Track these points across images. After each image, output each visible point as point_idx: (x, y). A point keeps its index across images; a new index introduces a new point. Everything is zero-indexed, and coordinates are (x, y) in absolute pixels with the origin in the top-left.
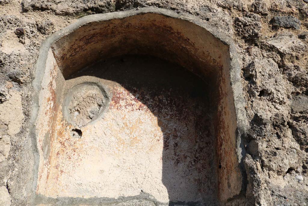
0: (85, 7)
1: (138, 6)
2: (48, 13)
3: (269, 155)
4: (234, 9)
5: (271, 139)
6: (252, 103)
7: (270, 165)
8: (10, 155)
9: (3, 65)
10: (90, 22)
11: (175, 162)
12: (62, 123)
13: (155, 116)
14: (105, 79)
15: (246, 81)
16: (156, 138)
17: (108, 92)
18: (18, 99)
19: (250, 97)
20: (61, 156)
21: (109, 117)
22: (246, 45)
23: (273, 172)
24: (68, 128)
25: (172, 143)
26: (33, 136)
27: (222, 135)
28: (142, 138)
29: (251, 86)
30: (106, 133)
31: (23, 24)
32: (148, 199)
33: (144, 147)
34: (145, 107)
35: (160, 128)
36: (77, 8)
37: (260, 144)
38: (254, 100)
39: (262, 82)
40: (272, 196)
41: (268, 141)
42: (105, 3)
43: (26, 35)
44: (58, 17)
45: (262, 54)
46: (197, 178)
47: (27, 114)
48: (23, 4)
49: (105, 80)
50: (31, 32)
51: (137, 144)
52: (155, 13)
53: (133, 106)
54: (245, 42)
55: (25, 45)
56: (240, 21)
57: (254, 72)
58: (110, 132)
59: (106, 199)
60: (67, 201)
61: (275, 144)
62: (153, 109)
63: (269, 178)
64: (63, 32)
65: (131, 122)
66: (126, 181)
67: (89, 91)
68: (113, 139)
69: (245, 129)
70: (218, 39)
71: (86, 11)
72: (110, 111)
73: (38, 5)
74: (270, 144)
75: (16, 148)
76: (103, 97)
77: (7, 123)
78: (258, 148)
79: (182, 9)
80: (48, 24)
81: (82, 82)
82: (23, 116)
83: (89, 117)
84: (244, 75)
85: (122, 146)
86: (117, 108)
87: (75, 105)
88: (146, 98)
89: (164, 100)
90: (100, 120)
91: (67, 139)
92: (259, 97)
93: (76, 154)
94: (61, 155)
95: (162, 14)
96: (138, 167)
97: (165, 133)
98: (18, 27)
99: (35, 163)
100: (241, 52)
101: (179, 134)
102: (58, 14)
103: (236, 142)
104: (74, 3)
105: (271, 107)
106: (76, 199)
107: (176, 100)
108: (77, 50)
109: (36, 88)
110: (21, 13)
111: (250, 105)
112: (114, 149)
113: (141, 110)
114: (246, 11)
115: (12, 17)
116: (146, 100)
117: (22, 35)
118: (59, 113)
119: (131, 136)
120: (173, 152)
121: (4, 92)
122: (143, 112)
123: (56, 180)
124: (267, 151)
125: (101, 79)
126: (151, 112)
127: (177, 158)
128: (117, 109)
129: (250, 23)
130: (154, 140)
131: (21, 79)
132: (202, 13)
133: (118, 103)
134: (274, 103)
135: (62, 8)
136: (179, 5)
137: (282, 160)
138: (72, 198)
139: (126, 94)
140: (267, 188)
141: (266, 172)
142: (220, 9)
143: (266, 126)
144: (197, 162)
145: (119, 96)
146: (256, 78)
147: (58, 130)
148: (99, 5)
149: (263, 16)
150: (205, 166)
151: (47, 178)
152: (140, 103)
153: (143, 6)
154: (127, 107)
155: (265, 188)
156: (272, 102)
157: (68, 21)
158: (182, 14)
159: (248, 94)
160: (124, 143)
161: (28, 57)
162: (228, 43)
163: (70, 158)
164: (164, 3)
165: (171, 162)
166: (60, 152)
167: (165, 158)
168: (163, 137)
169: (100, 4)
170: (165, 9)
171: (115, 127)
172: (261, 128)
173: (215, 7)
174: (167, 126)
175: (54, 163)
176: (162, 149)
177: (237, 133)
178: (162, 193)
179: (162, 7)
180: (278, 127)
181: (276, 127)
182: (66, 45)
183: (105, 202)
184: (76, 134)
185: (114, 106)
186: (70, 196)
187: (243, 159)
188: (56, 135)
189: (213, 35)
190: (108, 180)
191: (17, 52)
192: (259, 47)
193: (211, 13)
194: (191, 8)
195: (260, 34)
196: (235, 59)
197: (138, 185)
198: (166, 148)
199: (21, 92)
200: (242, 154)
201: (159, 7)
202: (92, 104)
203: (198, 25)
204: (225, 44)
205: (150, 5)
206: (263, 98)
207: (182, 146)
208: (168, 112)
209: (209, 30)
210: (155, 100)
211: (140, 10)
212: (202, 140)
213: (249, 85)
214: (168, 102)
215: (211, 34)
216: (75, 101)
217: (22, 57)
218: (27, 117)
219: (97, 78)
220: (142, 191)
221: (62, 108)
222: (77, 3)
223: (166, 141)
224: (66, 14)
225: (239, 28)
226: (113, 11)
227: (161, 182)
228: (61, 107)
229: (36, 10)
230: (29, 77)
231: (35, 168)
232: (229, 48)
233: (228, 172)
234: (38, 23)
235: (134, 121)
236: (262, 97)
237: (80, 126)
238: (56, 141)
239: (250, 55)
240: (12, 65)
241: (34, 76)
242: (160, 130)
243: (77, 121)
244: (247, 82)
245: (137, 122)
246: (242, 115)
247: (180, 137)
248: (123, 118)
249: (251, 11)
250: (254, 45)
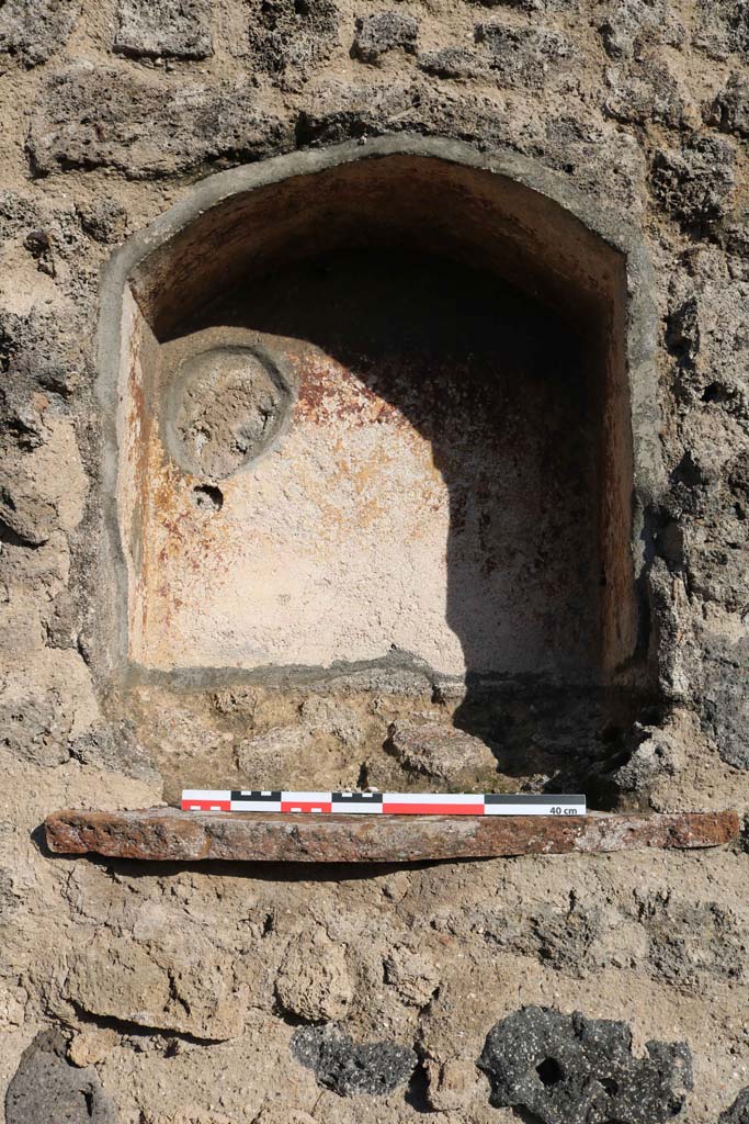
0: (210, 150)
1: (362, 134)
2: (106, 175)
3: (707, 561)
4: (654, 122)
5: (716, 519)
6: (682, 420)
7: (708, 588)
8: (72, 578)
9: (16, 348)
10: (228, 197)
11: (483, 567)
12: (163, 470)
13: (425, 439)
14: (273, 332)
15: (670, 357)
16: (428, 503)
17: (288, 374)
18: (68, 437)
19: (678, 403)
20: (170, 562)
21: (295, 448)
22: (684, 241)
23: (714, 605)
24: (183, 483)
25: (474, 514)
26: (113, 523)
27: (610, 497)
28: (390, 502)
29: (681, 374)
30: (288, 493)
31: (43, 217)
32: (410, 665)
33: (396, 529)
34: (395, 414)
35: (438, 474)
36: (188, 154)
37: (688, 532)
38: (687, 411)
39: (715, 363)
40: (703, 661)
41: (710, 527)
42: (266, 133)
43: (55, 250)
44: (134, 186)
45: (730, 269)
46: (542, 610)
47: (93, 473)
48: (30, 153)
49: (275, 338)
50: (68, 239)
51: (376, 521)
52: (414, 156)
53: (362, 412)
54: (683, 230)
55: (57, 280)
56: (668, 167)
57: (693, 331)
58: (301, 490)
59: (300, 669)
60: (198, 677)
61: (729, 534)
62: (418, 417)
63: (705, 618)
64: (156, 234)
65: (359, 458)
66: (350, 622)
67: (231, 373)
68: (310, 508)
69: (656, 492)
70: (596, 235)
71: (212, 161)
72: (297, 429)
73: (74, 155)
74: (716, 534)
75: (83, 561)
76: (273, 389)
77: (54, 502)
78: (682, 543)
79: (493, 136)
80: (111, 214)
81: (209, 347)
82: (86, 479)
83: (238, 447)
84: (667, 337)
85: (334, 528)
86: (315, 419)
87: (195, 414)
88: (397, 385)
89: (451, 389)
90: (269, 458)
91: (183, 516)
92: (702, 404)
93: (211, 555)
94: (171, 558)
95: (434, 157)
96: (380, 583)
97: (454, 486)
98: (32, 230)
99: (119, 587)
100: (666, 265)
101: (494, 489)
102: (136, 178)
103: (633, 524)
104: (178, 141)
105: (733, 432)
106: (223, 672)
107: (486, 389)
108: (192, 267)
109: (105, 401)
110: (29, 179)
111: (674, 427)
112: (314, 535)
113: (383, 424)
114: (692, 130)
115: (9, 198)
116: (399, 392)
117: (44, 249)
118: (153, 443)
119: (358, 499)
120: (476, 540)
121: (34, 422)
122: (390, 428)
123: (163, 625)
124: (702, 553)
125: (264, 335)
126: (414, 427)
127: (487, 555)
128: (317, 422)
129: (698, 172)
130: (424, 507)
131: (67, 383)
132: (551, 145)
133: (318, 405)
134: (742, 421)
135: (144, 160)
136: (484, 125)
137: (740, 576)
138: (211, 669)
139: (340, 377)
140: (692, 642)
141: (698, 603)
142: (609, 128)
143: (707, 488)
144: (545, 565)
145: (318, 384)
146: (697, 350)
147: (156, 491)
148: (249, 142)
149: (745, 141)
150: (567, 576)
151: (144, 621)
152: (381, 402)
153: (377, 134)
154: (345, 415)
155: (688, 643)
156: (736, 417)
157: (163, 196)
158: (494, 155)
159: (673, 396)
160: (339, 519)
161: (75, 320)
162: (623, 249)
163: (196, 566)
164: (441, 120)
165: (470, 567)
166: (167, 552)
167: (455, 559)
168: (447, 498)
169: (251, 139)
170: (443, 139)
171: (314, 476)
172: (694, 493)
173: (597, 118)
174: (460, 467)
175: (155, 581)
176: (446, 533)
177: (634, 503)
178: (447, 652)
179: (433, 134)
180: (743, 489)
181: (738, 490)
182: (165, 264)
183: (296, 676)
184: (207, 498)
185: (307, 414)
186: (206, 666)
187: (646, 569)
188: (151, 504)
189: (582, 223)
190: (302, 621)
191: (45, 310)
192: (721, 248)
193: (581, 146)
194: (522, 130)
195: (725, 207)
196: (644, 295)
197: (382, 632)
198: (458, 529)
199: (71, 416)
200: (644, 555)
201: (426, 133)
202: (243, 411)
203: (539, 191)
204: (615, 249)
205: (397, 130)
206: (714, 406)
207: (503, 524)
208: (462, 425)
209: (569, 207)
210: (425, 392)
211: (370, 144)
212: (560, 504)
213: (678, 370)
214: (462, 397)
215: (577, 218)
216: (193, 405)
217: (60, 323)
218: (94, 480)
219: (253, 332)
220: (393, 646)
221: (160, 426)
222: (183, 137)
223: (458, 510)
224: (158, 175)
225: (664, 190)
226: (290, 151)
227: (443, 621)
228: (156, 425)
229: (70, 169)
230: (84, 375)
231: (120, 600)
232: (626, 261)
233: (617, 599)
234: (82, 210)
235: (366, 454)
236: (711, 403)
237: (216, 475)
238: (152, 522)
239: (691, 273)
240: (41, 346)
241: (95, 371)
242: (440, 480)
243: (205, 462)
244: (672, 359)
245: (374, 458)
246: (649, 454)
247: (498, 498)
248: (335, 450)
249: (710, 123)
250: (706, 240)
